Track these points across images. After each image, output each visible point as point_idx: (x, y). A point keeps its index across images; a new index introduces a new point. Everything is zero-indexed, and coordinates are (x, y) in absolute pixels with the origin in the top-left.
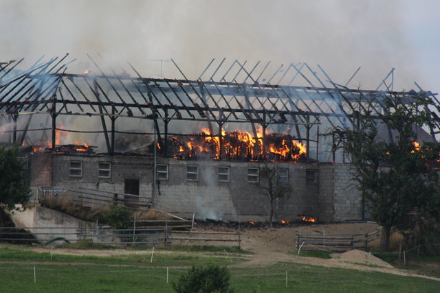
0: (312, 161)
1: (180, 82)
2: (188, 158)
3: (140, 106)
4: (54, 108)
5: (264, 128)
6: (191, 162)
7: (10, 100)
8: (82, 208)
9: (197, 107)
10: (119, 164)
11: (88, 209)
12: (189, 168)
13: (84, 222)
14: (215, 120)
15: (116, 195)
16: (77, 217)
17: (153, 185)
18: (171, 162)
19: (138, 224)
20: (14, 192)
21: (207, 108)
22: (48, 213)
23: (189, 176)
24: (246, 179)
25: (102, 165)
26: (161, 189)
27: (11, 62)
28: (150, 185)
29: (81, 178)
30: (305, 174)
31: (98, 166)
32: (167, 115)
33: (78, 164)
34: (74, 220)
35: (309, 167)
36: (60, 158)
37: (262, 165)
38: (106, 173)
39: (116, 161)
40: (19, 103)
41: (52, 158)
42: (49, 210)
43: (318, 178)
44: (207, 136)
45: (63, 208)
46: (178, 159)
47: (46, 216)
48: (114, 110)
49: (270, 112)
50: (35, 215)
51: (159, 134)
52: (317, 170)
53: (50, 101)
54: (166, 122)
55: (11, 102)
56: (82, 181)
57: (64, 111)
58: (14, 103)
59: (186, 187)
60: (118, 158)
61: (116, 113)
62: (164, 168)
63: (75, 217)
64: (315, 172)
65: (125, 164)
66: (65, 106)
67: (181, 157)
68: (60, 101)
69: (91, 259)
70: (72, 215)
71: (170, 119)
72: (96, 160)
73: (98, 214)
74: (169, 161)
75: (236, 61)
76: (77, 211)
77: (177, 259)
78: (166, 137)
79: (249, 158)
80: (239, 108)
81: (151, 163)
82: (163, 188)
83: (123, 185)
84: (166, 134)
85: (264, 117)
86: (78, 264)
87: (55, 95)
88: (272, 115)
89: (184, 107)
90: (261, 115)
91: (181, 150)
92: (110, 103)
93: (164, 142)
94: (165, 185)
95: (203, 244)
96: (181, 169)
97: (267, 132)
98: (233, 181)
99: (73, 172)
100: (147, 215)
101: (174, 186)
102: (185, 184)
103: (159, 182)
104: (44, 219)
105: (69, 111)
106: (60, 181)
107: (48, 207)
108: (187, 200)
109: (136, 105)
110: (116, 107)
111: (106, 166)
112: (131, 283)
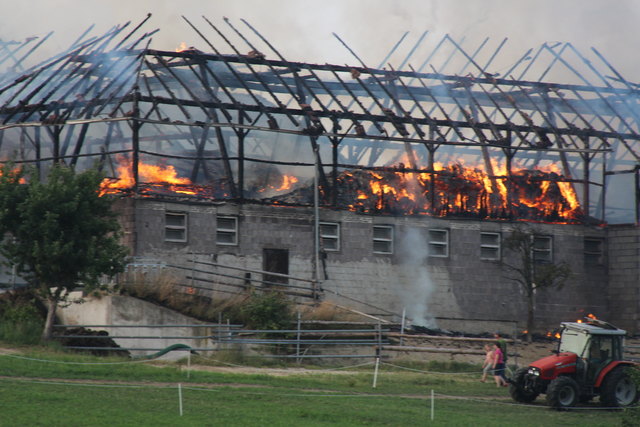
0: (595, 223)
1: (356, 71)
2: (375, 212)
3: (291, 113)
4: (137, 111)
5: (510, 157)
6: (379, 220)
7: (45, 99)
8: (197, 298)
9: (389, 116)
10: (253, 219)
11: (208, 301)
12: (378, 231)
13: (204, 324)
14: (422, 141)
15: (248, 275)
16: (189, 314)
17: (313, 260)
18: (346, 218)
19: (304, 326)
21: (408, 119)
22: (133, 307)
23: (378, 245)
24: (479, 253)
25: (222, 221)
26: (328, 269)
27: (29, 40)
28: (309, 261)
29: (184, 245)
30: (582, 246)
31: (214, 223)
32: (337, 127)
33: (178, 218)
34: (185, 318)
35: (590, 232)
36: (147, 206)
37: (507, 229)
38: (229, 236)
39: (247, 214)
40: (64, 106)
41: (133, 205)
42: (135, 301)
43: (606, 254)
44: (408, 171)
45: (162, 298)
46: (357, 213)
47: (131, 312)
48: (242, 115)
49: (519, 129)
50: (110, 310)
51: (320, 166)
52: (604, 238)
53: (128, 98)
54: (335, 143)
55: (47, 103)
56: (186, 249)
57: (154, 116)
58: (56, 106)
59: (371, 265)
60: (251, 209)
61: (246, 122)
62: (331, 229)
63: (184, 314)
64: (599, 242)
65: (264, 220)
66: (155, 108)
67: (363, 209)
68: (146, 99)
69: (259, 378)
70: (179, 311)
71: (343, 136)
72: (211, 210)
73: (228, 309)
74: (341, 215)
75: (447, 36)
76: (188, 304)
78: (334, 174)
79: (481, 216)
80: (464, 120)
81: (310, 220)
82: (333, 267)
83: (261, 258)
84: (335, 165)
85: (509, 135)
86: (241, 386)
87: (136, 87)
88: (523, 133)
89: (367, 116)
90: (504, 133)
91: (362, 197)
92: (235, 105)
93: (330, 181)
94: (335, 261)
96: (362, 231)
97: (515, 170)
98: (455, 257)
99: (170, 232)
101: (349, 264)
102: (371, 260)
103: (324, 256)
104: (127, 318)
105: (163, 117)
106: (148, 249)
107: (134, 295)
108: (373, 291)
109: (282, 109)
110: (247, 112)
111: (229, 222)
112: (364, 418)
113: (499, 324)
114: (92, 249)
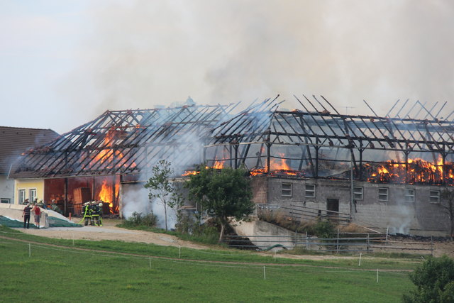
1: (372, 118)
2: (379, 182)
3: (339, 138)
4: (269, 139)
5: (444, 157)
6: (381, 185)
7: (232, 133)
8: (293, 221)
9: (387, 139)
10: (322, 186)
11: (298, 223)
12: (381, 190)
13: (296, 234)
14: (402, 150)
15: (320, 211)
16: (289, 229)
17: (351, 204)
18: (366, 185)
19: (341, 236)
20: (241, 206)
21: (395, 140)
22: (265, 225)
23: (381, 197)
24: (429, 200)
25: (308, 187)
26: (357, 208)
27: (231, 104)
28: (349, 204)
29: (291, 197)
31: (305, 188)
32: (361, 145)
33: (288, 186)
34: (287, 231)
36: (274, 181)
37: (442, 189)
38: (311, 194)
39: (320, 183)
40: (240, 136)
41: (267, 180)
42: (266, 223)
44: (396, 163)
45: (278, 222)
46: (371, 183)
47: (264, 228)
48: (318, 140)
49: (449, 144)
50: (255, 228)
51: (354, 161)
53: (265, 133)
54: (361, 151)
55: (233, 135)
56: (291, 199)
57: (277, 141)
58: (236, 136)
59: (378, 206)
60: (321, 181)
61: (319, 143)
62: (359, 190)
63: (287, 229)
65: (327, 186)
66: (277, 137)
67: (374, 181)
68: (274, 133)
69: (308, 261)
70: (285, 228)
71: (364, 148)
72: (303, 182)
73: (307, 227)
74: (363, 184)
75: (418, 101)
76: (289, 224)
77: (380, 263)
78: (361, 164)
79: (431, 183)
80: (422, 140)
81: (349, 185)
82: (359, 207)
83: (326, 203)
84: (361, 161)
85: (444, 147)
86: (298, 265)
87: (269, 128)
88: (450, 146)
89: (376, 139)
90: (441, 146)
91: (374, 175)
92: (314, 135)
93: (359, 168)
94: (361, 204)
95: (400, 252)
96: (374, 191)
97: (446, 163)
98: (418, 202)
99: (284, 192)
100: (348, 228)
101: (368, 205)
102: (377, 203)
103: (355, 202)
104: (262, 231)
105: (281, 141)
106: (274, 199)
107: (265, 220)
108: (379, 217)
109: (336, 137)
110: (320, 138)
111: (311, 187)
112: (346, 282)
113: (439, 232)
114: (239, 203)
